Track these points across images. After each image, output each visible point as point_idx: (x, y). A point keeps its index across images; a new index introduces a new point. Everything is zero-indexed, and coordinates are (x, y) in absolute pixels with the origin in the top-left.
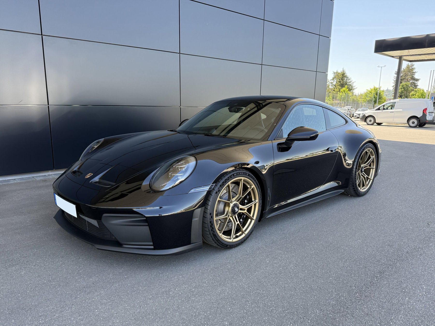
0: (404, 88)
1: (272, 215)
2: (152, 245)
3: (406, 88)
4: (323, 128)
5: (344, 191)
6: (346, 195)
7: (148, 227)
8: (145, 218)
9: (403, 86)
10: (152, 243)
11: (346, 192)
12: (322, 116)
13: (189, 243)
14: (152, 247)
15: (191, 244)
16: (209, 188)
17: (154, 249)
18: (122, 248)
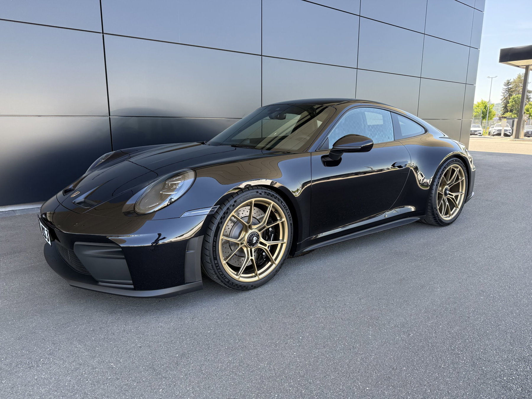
0: (515, 101)
1: (312, 248)
2: (131, 284)
3: (517, 101)
4: (390, 138)
5: (419, 219)
6: (424, 223)
7: (124, 261)
8: (121, 249)
9: (514, 99)
10: (131, 282)
11: (424, 220)
12: (389, 123)
13: (182, 282)
14: (132, 287)
15: (185, 284)
16: (209, 210)
17: (134, 289)
18: (97, 286)
